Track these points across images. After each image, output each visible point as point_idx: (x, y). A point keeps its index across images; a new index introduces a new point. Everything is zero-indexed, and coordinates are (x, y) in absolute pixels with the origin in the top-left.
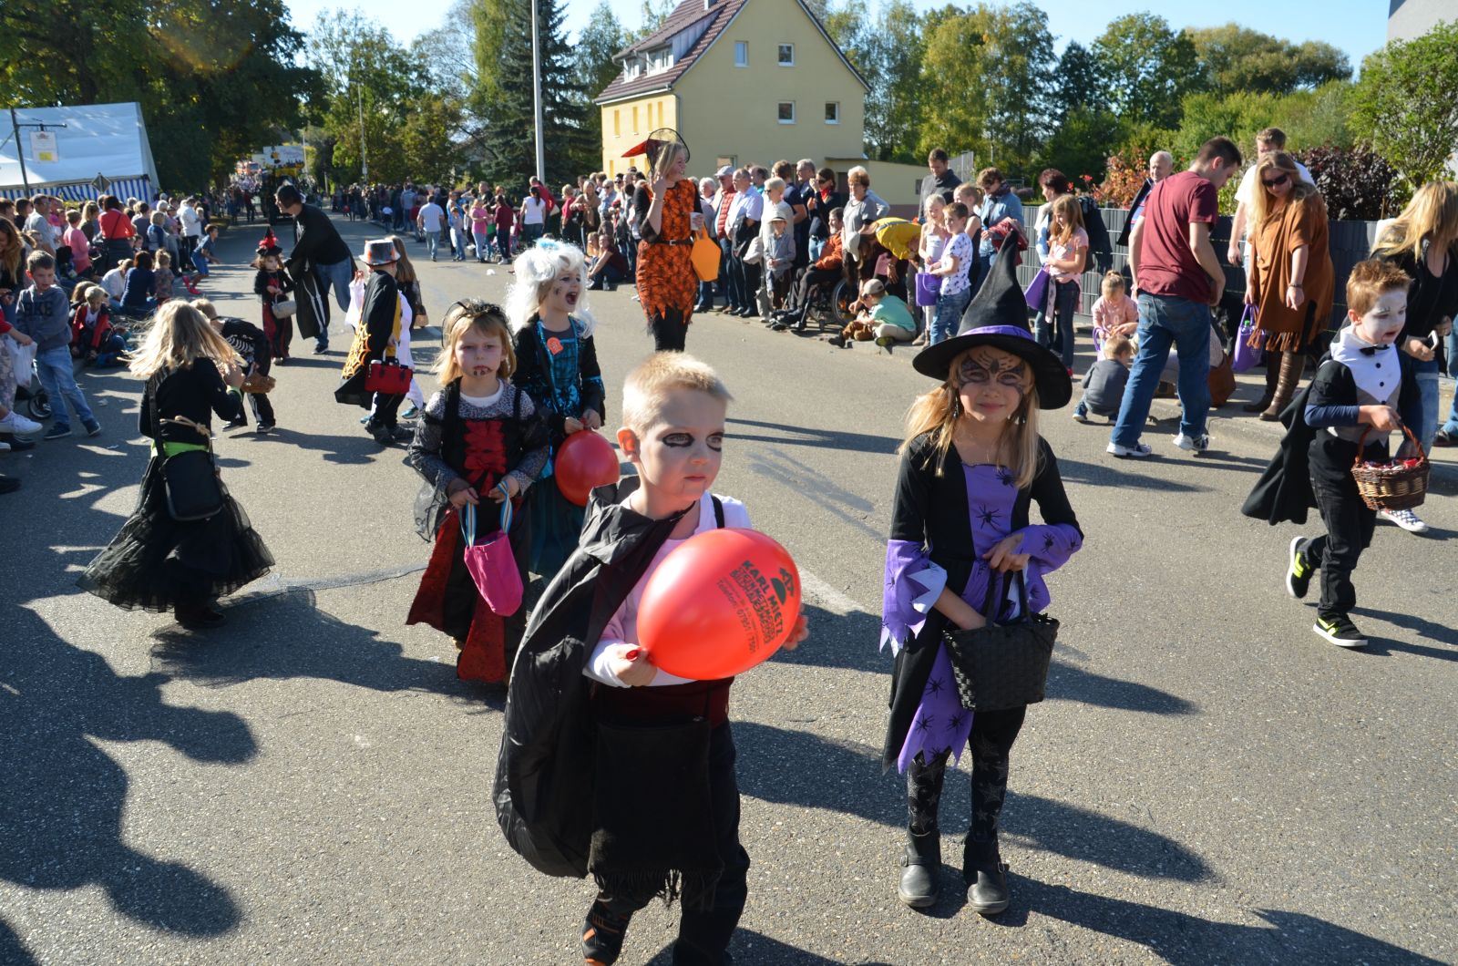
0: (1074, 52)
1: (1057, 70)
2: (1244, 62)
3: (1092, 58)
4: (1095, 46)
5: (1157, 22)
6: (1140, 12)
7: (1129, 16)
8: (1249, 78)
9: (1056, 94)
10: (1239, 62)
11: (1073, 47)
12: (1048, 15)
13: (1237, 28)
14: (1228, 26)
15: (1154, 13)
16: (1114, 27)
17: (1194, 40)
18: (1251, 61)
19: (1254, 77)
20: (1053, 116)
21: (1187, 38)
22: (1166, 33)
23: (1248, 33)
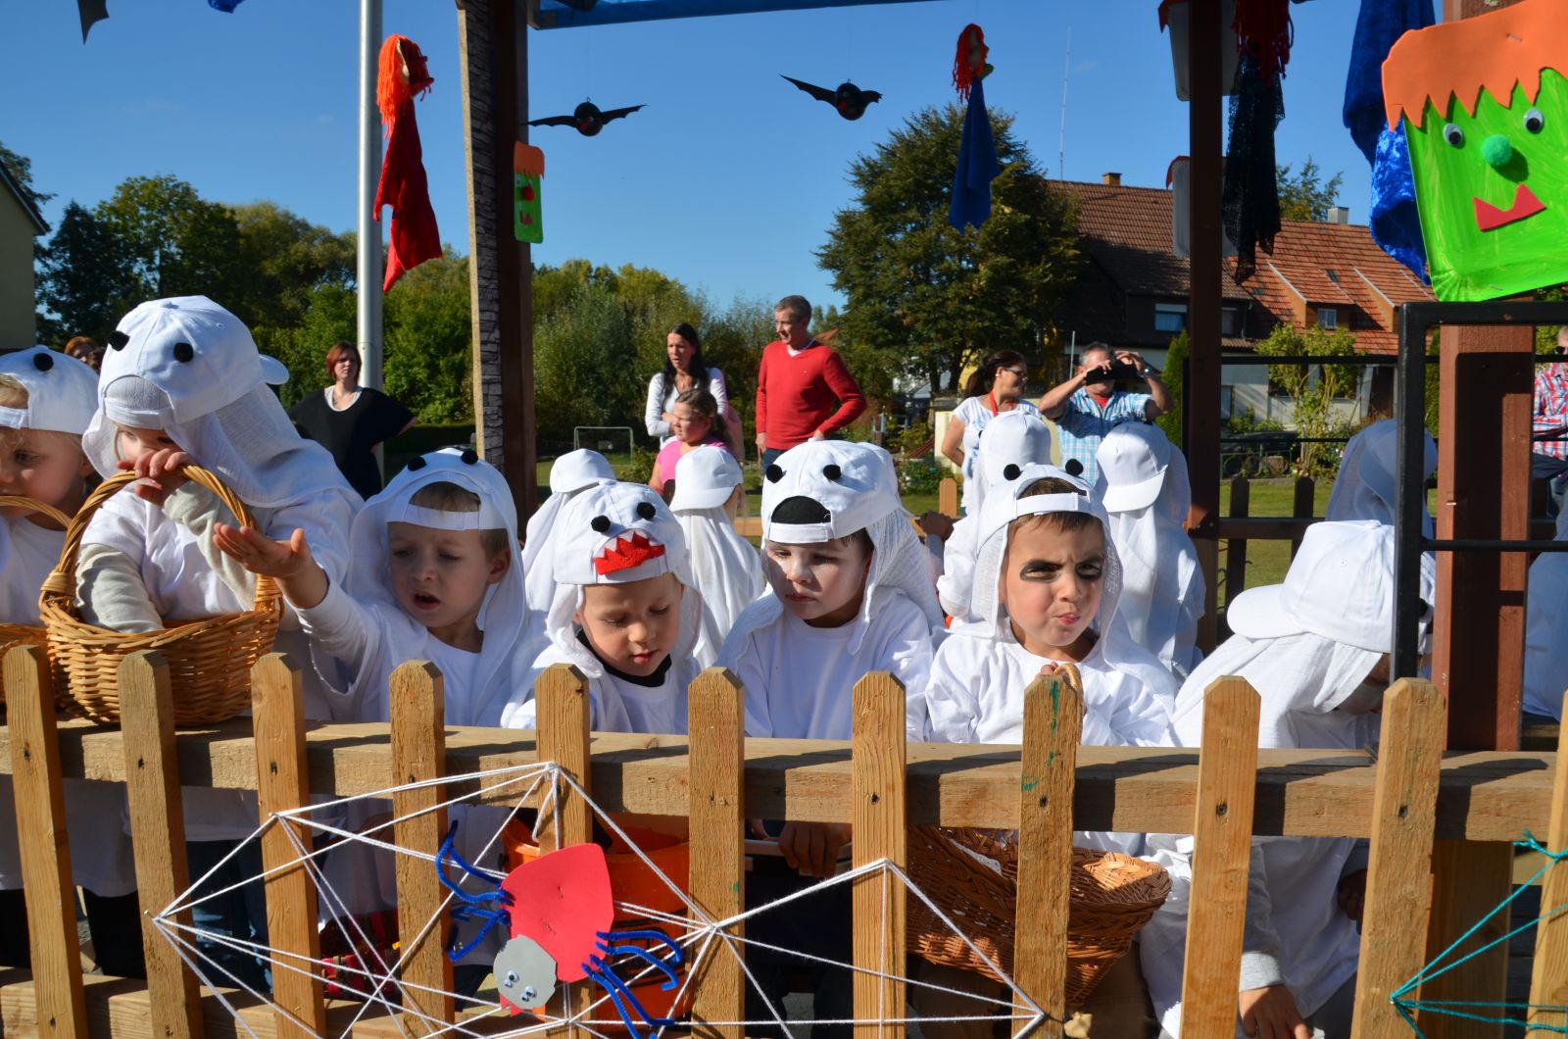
0: (77, 219)
1: (53, 243)
2: (292, 252)
3: (104, 226)
4: (100, 213)
5: (187, 191)
6: (163, 176)
7: (143, 178)
8: (301, 268)
9: (56, 275)
10: (286, 250)
11: (73, 211)
12: (33, 164)
13: (274, 209)
14: (264, 206)
15: (180, 179)
16: (129, 190)
17: (237, 218)
18: (300, 247)
19: (306, 268)
20: (54, 306)
21: (228, 215)
22: (201, 207)
23: (287, 215)
